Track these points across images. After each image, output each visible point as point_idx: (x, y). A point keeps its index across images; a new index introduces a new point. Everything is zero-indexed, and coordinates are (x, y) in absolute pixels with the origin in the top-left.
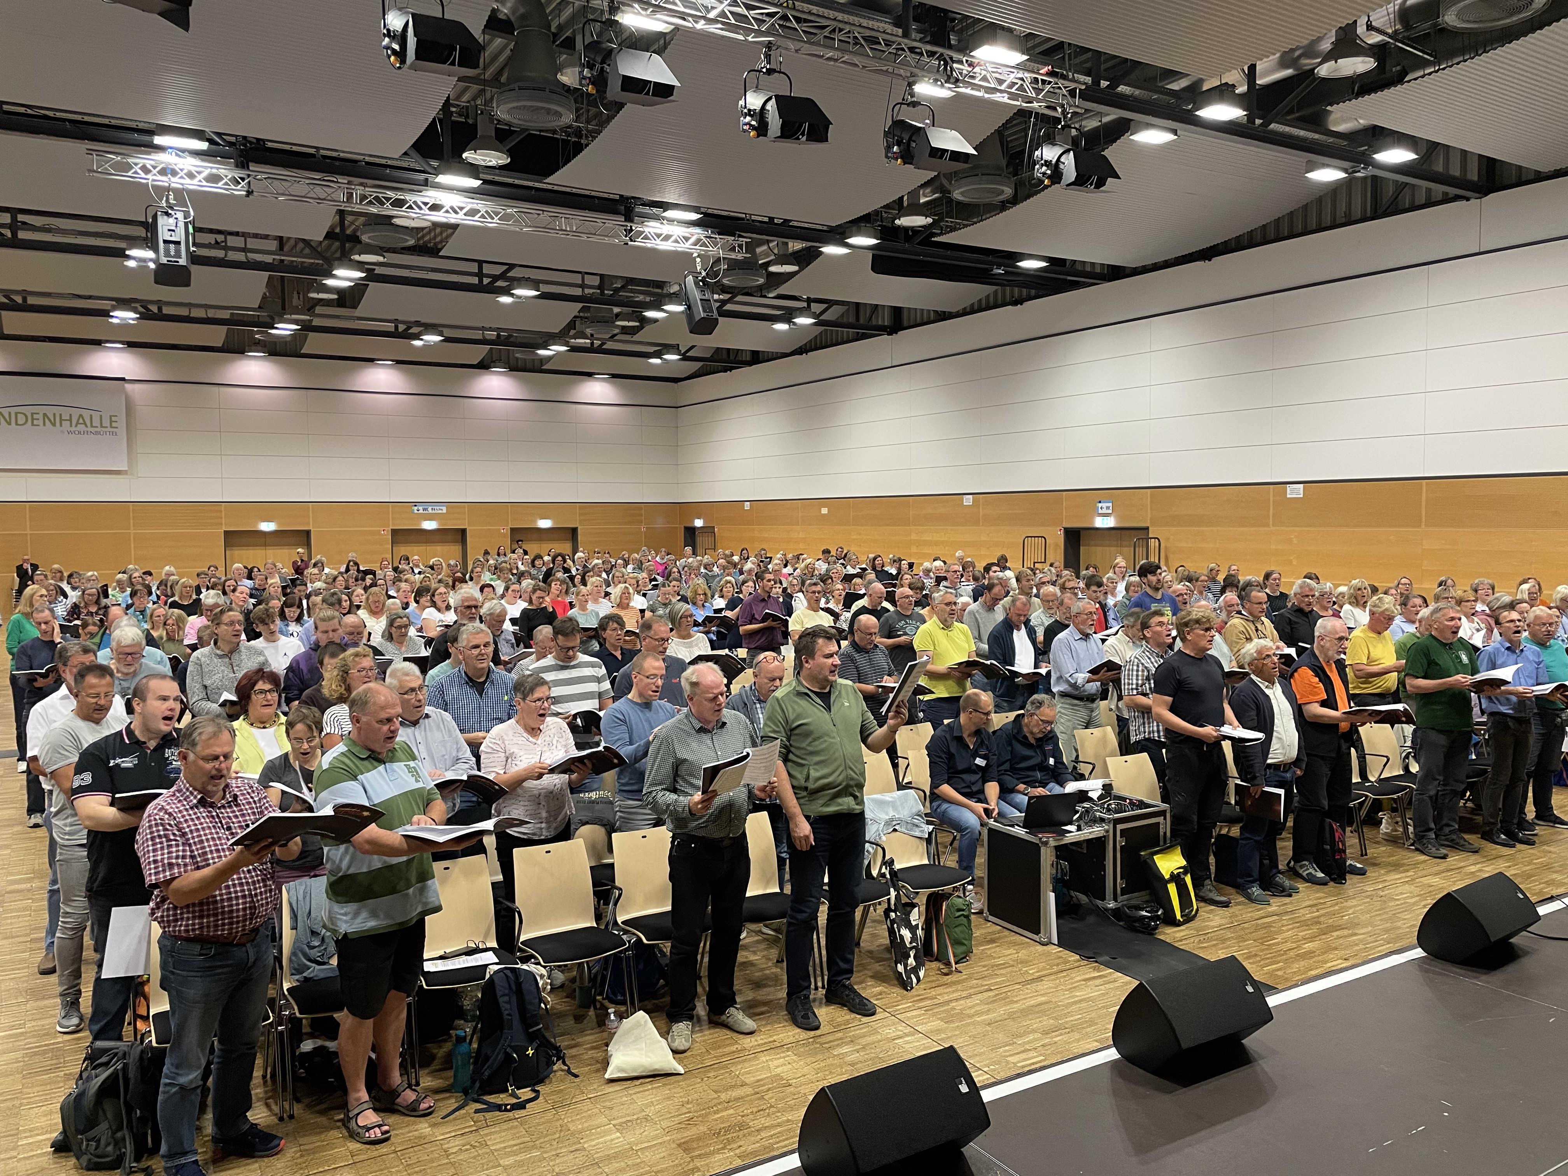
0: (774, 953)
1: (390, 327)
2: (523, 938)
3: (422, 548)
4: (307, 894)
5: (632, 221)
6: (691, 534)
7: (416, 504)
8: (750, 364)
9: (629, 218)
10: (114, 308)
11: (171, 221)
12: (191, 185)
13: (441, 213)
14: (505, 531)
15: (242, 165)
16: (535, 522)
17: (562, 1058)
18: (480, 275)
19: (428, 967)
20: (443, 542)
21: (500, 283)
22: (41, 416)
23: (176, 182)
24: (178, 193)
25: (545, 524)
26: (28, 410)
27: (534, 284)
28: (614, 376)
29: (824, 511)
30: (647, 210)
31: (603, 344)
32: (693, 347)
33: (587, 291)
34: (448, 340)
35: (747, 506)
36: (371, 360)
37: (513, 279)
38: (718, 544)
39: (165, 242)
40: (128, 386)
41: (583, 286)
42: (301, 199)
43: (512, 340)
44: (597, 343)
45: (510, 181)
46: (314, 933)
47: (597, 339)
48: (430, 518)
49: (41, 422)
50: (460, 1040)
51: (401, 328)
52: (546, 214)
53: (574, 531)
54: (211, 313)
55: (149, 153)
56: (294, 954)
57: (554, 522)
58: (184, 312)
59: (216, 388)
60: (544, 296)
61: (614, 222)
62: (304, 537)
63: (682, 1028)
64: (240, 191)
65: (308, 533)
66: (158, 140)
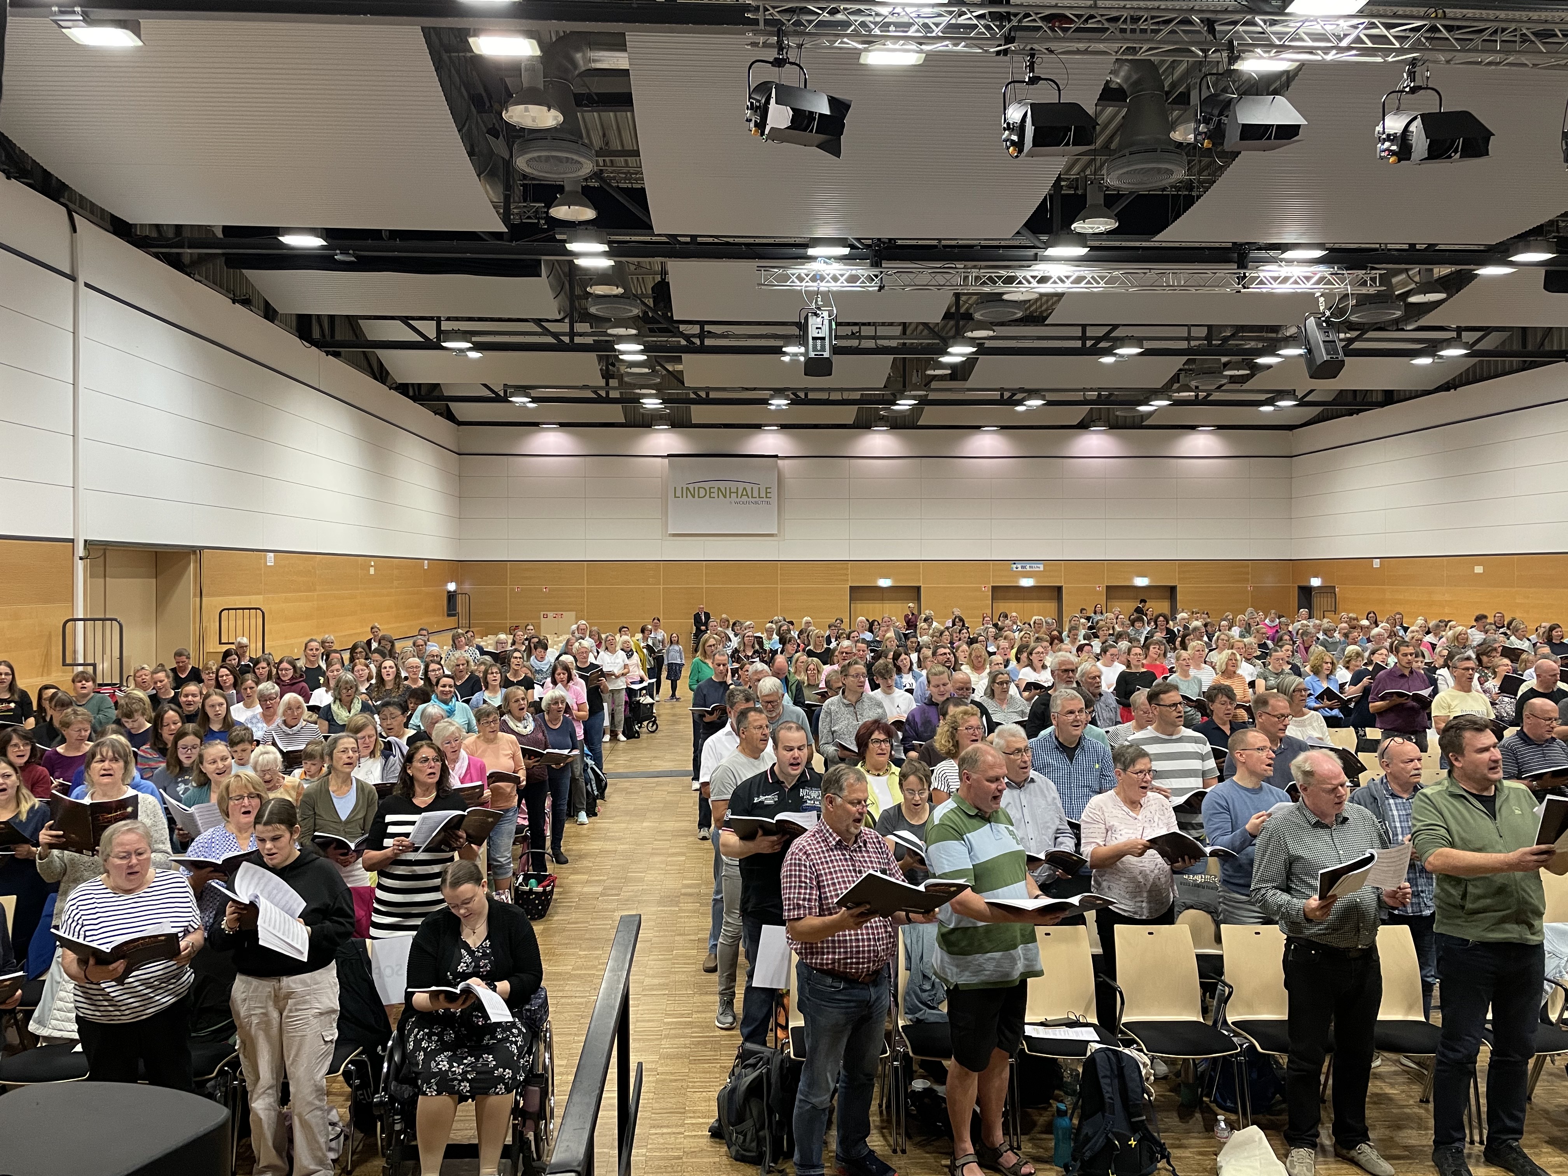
0: (1417, 1090)
1: (996, 395)
2: (1124, 1019)
3: (1019, 605)
4: (920, 938)
5: (1246, 268)
6: (1306, 595)
7: (1015, 562)
8: (1382, 405)
9: (1242, 265)
10: (772, 397)
11: (819, 320)
12: (835, 287)
13: (1048, 284)
14: (1101, 589)
15: (876, 264)
16: (1131, 579)
17: (1167, 1157)
18: (1084, 338)
19: (1029, 1031)
20: (1039, 599)
21: (1103, 345)
22: (715, 490)
23: (823, 286)
24: (825, 295)
25: (1141, 582)
26: (707, 485)
27: (1137, 341)
28: (1220, 427)
29: (1479, 569)
30: (1263, 254)
31: (1208, 395)
32: (1312, 391)
33: (1193, 343)
34: (1050, 403)
35: (1376, 563)
36: (978, 427)
37: (1117, 339)
38: (1340, 606)
39: (814, 339)
40: (780, 462)
41: (1188, 339)
42: (924, 287)
43: (1112, 398)
44: (1202, 395)
45: (1117, 244)
46: (925, 977)
47: (1202, 391)
48: (1027, 575)
49: (715, 495)
50: (1061, 1113)
51: (1007, 395)
52: (1153, 272)
53: (1173, 589)
54: (846, 396)
55: (803, 264)
56: (907, 994)
57: (1152, 580)
58: (824, 396)
59: (846, 460)
60: (1147, 353)
61: (1226, 272)
62: (915, 593)
63: (1301, 1155)
64: (873, 287)
65: (918, 588)
66: (811, 252)
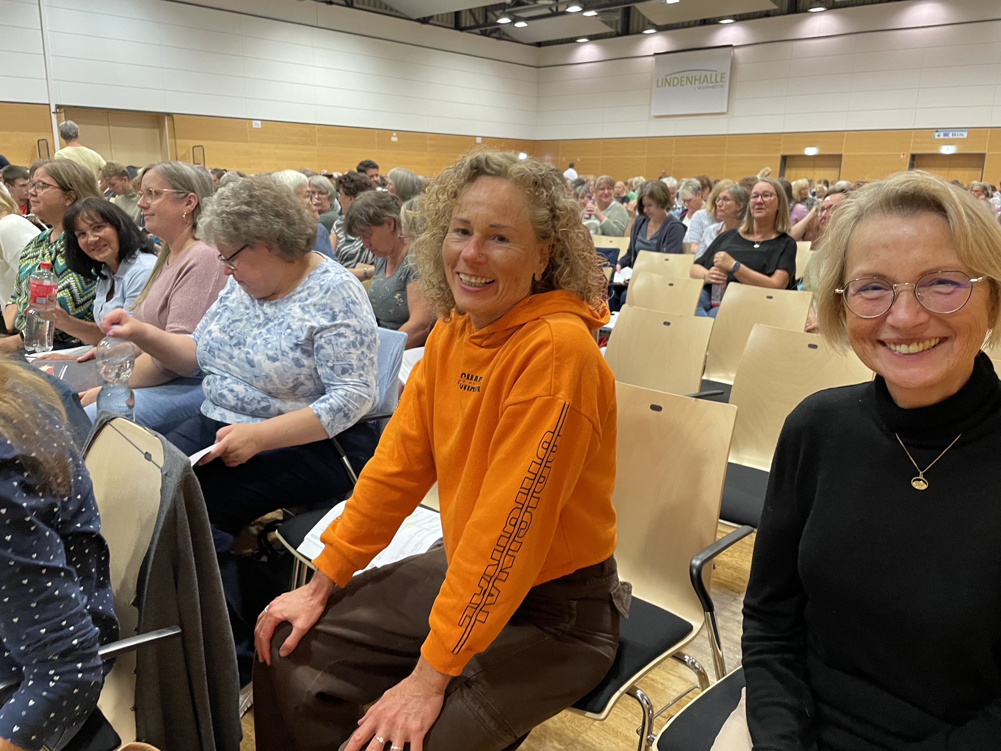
7: (937, 130)
22: (684, 79)
26: (679, 76)
40: (736, 51)
48: (950, 143)
49: (685, 83)
59: (790, 43)
62: (839, 161)
65: (840, 156)
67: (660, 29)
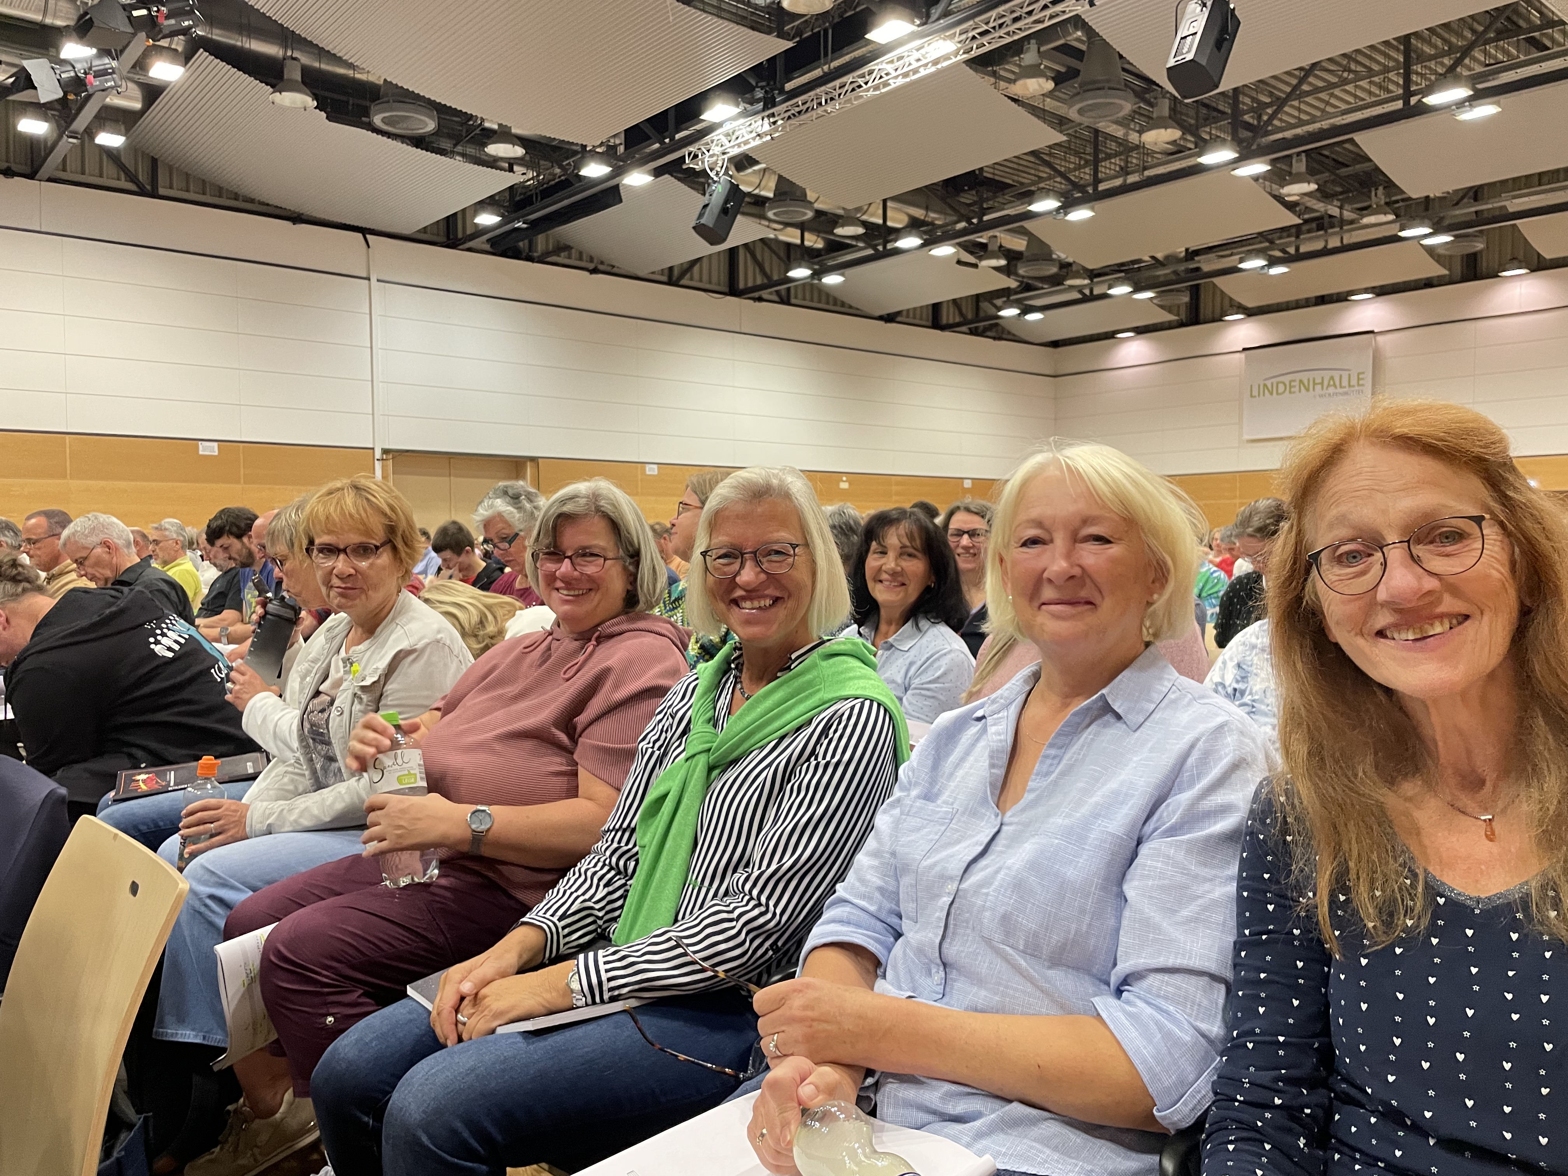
22: (1297, 384)
26: (1286, 379)
40: (1377, 339)
49: (1297, 389)
59: (1472, 324)
67: (1251, 313)
